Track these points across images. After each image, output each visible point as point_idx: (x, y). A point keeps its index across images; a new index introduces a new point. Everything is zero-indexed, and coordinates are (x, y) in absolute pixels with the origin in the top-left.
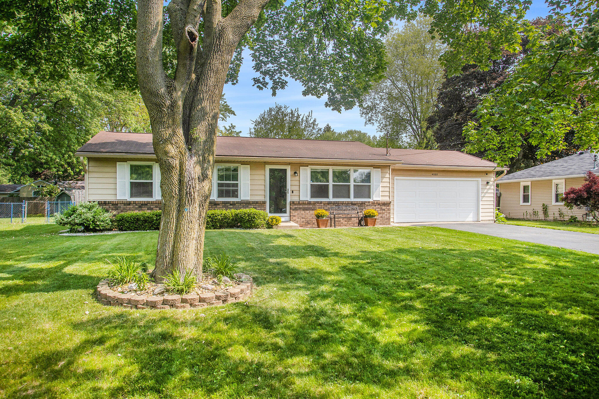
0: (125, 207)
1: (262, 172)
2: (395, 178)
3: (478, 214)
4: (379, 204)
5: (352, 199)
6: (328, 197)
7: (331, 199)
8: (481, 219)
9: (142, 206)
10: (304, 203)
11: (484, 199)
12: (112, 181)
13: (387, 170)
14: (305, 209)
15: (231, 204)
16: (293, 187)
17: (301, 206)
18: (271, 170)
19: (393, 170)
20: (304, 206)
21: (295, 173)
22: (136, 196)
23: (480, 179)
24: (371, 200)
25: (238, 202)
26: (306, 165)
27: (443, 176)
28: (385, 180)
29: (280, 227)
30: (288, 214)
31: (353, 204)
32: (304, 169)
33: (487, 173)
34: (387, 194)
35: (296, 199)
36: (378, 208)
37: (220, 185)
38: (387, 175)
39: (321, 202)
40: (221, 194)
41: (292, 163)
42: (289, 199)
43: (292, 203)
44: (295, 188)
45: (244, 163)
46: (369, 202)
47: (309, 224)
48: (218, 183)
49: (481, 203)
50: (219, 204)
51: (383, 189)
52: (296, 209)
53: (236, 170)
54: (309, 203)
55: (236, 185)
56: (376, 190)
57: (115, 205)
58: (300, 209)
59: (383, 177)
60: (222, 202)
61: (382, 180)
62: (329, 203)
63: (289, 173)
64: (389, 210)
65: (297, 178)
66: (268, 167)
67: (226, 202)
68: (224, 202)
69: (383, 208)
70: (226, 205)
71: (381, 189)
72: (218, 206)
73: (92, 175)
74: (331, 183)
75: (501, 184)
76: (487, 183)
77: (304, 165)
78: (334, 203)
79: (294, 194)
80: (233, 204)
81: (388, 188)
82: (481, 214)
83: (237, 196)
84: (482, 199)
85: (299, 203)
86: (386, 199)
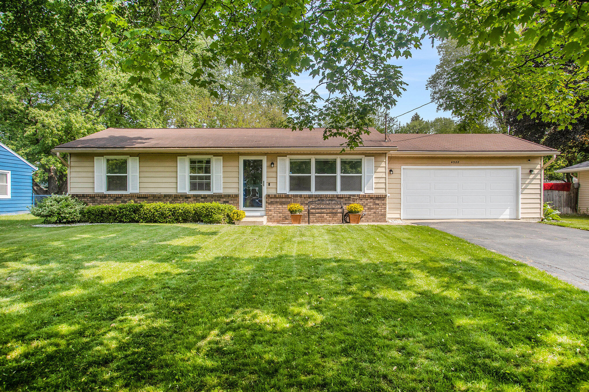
0: (101, 200)
1: (235, 164)
2: (402, 167)
3: (517, 210)
4: (371, 198)
5: (339, 192)
6: (309, 189)
7: (313, 192)
8: (521, 216)
9: (116, 198)
10: (280, 196)
11: (526, 191)
12: (90, 175)
13: (383, 159)
14: (282, 203)
15: (202, 198)
16: (269, 179)
17: (278, 200)
18: (245, 162)
19: (390, 158)
20: (281, 200)
21: (272, 163)
22: (113, 190)
23: (520, 167)
24: (362, 193)
25: (209, 196)
26: (284, 155)
27: (465, 164)
28: (379, 170)
29: (242, 222)
30: (263, 208)
31: (339, 197)
32: (282, 159)
33: (529, 159)
34: (383, 186)
35: (272, 192)
36: (371, 202)
37: (192, 178)
38: (383, 164)
39: (301, 196)
40: (193, 187)
41: (268, 153)
42: (265, 192)
43: (268, 196)
44: (271, 180)
45: (216, 155)
46: (358, 195)
47: (287, 219)
48: (191, 176)
49: (521, 196)
50: (190, 198)
51: (378, 180)
52: (271, 203)
53: (208, 162)
54: (287, 196)
55: (209, 178)
56: (368, 181)
57: (93, 198)
58: (277, 202)
59: (377, 167)
60: (193, 195)
61: (376, 170)
62: (310, 197)
63: (265, 164)
64: (385, 204)
65: (274, 169)
66: (242, 159)
67: (197, 195)
68: (195, 195)
69: (377, 202)
70: (197, 198)
71: (374, 181)
72: (189, 200)
73: (73, 170)
74: (313, 175)
75: (580, 172)
76: (531, 171)
77: (281, 155)
78: (316, 196)
79: (271, 186)
80: (205, 197)
81: (384, 179)
82: (521, 211)
83: (209, 190)
84: (522, 191)
85: (275, 197)
86: (382, 192)
